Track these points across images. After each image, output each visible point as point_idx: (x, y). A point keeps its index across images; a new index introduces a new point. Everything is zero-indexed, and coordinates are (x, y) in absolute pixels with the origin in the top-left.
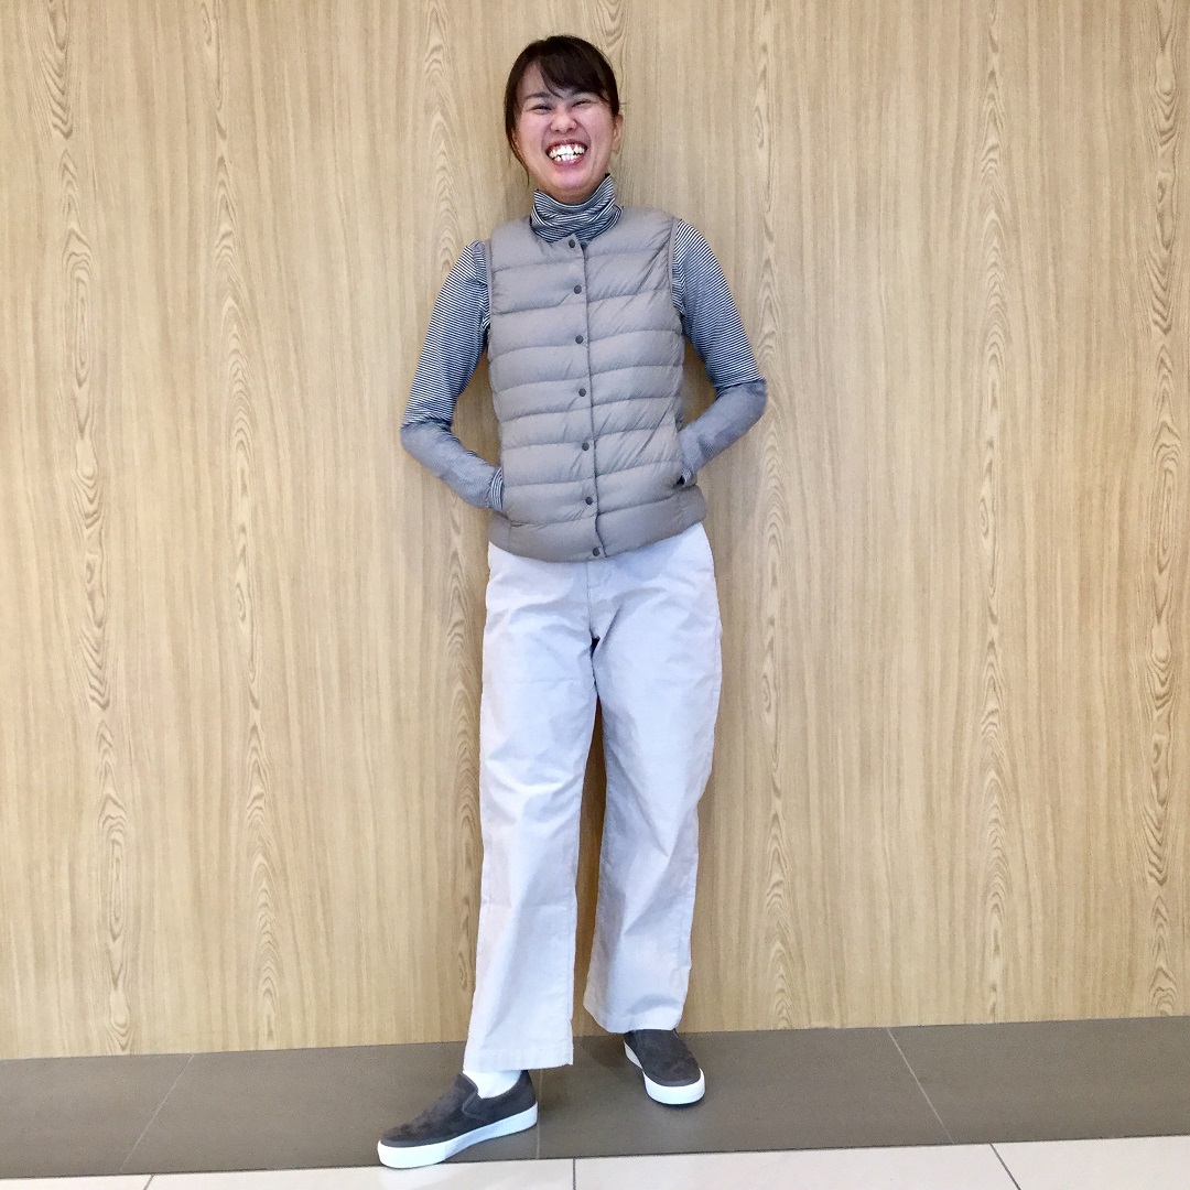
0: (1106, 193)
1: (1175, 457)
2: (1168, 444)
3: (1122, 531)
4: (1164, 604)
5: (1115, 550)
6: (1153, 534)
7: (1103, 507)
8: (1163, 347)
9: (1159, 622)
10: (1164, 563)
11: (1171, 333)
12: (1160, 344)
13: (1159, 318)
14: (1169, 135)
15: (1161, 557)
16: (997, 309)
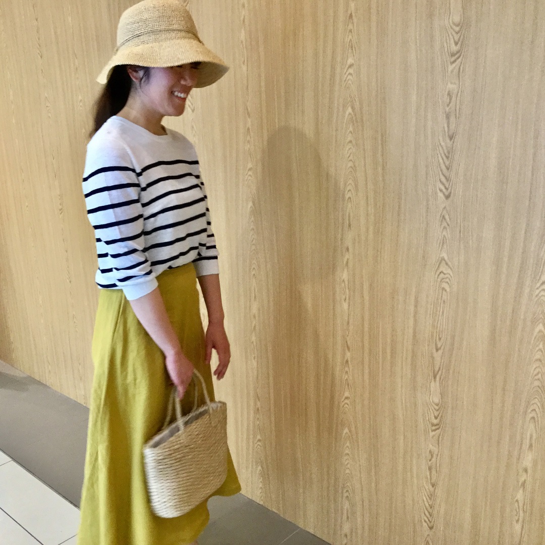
0: (414, 98)
1: (449, 281)
2: (445, 272)
3: (415, 321)
4: (438, 371)
5: (411, 331)
6: (433, 326)
7: (405, 302)
8: (445, 208)
9: (435, 381)
10: (439, 346)
11: (450, 199)
12: (443, 206)
13: (443, 188)
14: (457, 56)
15: (438, 343)
16: (351, 169)
